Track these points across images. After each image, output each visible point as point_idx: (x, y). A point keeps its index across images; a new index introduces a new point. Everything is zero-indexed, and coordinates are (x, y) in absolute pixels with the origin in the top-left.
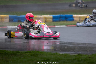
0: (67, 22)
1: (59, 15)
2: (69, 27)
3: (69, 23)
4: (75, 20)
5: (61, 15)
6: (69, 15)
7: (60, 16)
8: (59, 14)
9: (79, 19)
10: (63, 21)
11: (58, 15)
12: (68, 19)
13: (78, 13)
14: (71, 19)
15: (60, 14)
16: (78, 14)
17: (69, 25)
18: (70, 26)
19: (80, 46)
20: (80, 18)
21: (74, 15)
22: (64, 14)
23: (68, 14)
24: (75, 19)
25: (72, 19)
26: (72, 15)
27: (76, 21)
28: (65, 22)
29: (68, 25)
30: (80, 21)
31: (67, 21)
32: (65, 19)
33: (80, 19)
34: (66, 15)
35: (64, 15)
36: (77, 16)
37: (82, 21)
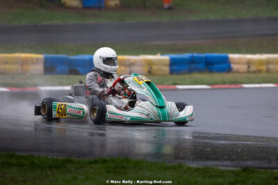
0: (211, 74)
1: (190, 55)
2: (217, 89)
3: (218, 77)
4: (234, 70)
5: (195, 55)
6: (216, 54)
7: (192, 57)
8: (188, 53)
9: (246, 67)
10: (200, 71)
11: (187, 55)
12: (216, 66)
13: (244, 50)
15: (192, 53)
16: (243, 53)
17: (218, 84)
18: (221, 86)
19: (248, 145)
20: (249, 63)
21: (231, 56)
22: (203, 53)
23: (213, 52)
24: (234, 66)
25: (227, 65)
26: (224, 55)
27: (237, 72)
28: (206, 76)
29: (214, 84)
30: (248, 72)
31: (211, 71)
32: (206, 66)
33: (249, 67)
34: (208, 55)
35: (203, 55)
36: (239, 59)
37: (254, 72)
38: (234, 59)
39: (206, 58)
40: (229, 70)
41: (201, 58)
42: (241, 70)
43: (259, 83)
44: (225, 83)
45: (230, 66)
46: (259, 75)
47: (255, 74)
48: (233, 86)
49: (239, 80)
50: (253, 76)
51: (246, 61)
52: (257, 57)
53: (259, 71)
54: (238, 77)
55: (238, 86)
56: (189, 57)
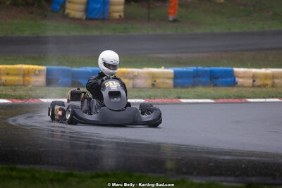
0: (215, 88)
1: (195, 68)
2: (221, 103)
3: (222, 90)
4: (239, 84)
5: (200, 68)
6: (221, 68)
7: (197, 71)
8: (194, 66)
9: (251, 81)
10: (204, 85)
11: (191, 69)
12: (220, 80)
14: (229, 80)
15: (197, 66)
16: (248, 68)
17: (223, 98)
18: (226, 100)
19: (253, 161)
20: (254, 77)
21: (236, 69)
22: (208, 66)
24: (239, 81)
25: (233, 79)
26: (230, 68)
27: (242, 86)
28: (210, 90)
29: (218, 99)
30: (253, 86)
31: (215, 85)
32: (211, 80)
33: (254, 81)
34: (212, 68)
35: (208, 69)
36: (244, 72)
37: (259, 86)
38: (239, 73)
39: (211, 72)
40: (234, 84)
41: (206, 71)
42: (246, 85)
43: (264, 98)
44: (230, 97)
45: (235, 80)
46: (264, 90)
47: (260, 88)
48: (237, 101)
49: (244, 95)
50: (258, 90)
51: (251, 75)
52: (263, 71)
53: (265, 86)
54: (243, 91)
55: (243, 101)
56: (194, 70)
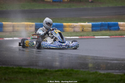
0: (110, 31)
1: (101, 23)
3: (113, 32)
4: (121, 29)
5: (103, 22)
6: (113, 22)
10: (105, 30)
11: (99, 23)
12: (112, 27)
14: (116, 27)
17: (114, 36)
18: (115, 37)
21: (119, 23)
22: (107, 22)
23: (111, 21)
26: (117, 22)
28: (108, 32)
31: (110, 30)
32: (108, 28)
34: (109, 22)
36: (123, 24)
38: (121, 24)
39: (108, 24)
40: (119, 29)
41: (106, 24)
42: (124, 29)
44: (117, 35)
45: (119, 27)
48: (120, 37)
49: (123, 34)
54: (123, 32)
55: (123, 37)
56: (101, 24)
